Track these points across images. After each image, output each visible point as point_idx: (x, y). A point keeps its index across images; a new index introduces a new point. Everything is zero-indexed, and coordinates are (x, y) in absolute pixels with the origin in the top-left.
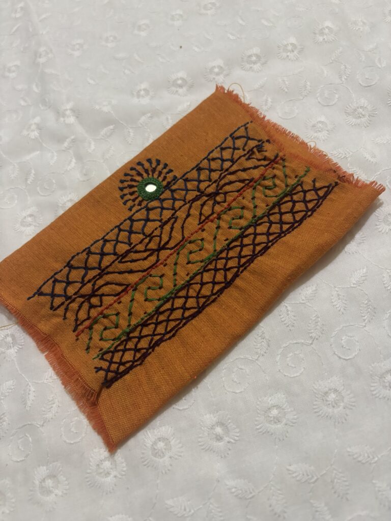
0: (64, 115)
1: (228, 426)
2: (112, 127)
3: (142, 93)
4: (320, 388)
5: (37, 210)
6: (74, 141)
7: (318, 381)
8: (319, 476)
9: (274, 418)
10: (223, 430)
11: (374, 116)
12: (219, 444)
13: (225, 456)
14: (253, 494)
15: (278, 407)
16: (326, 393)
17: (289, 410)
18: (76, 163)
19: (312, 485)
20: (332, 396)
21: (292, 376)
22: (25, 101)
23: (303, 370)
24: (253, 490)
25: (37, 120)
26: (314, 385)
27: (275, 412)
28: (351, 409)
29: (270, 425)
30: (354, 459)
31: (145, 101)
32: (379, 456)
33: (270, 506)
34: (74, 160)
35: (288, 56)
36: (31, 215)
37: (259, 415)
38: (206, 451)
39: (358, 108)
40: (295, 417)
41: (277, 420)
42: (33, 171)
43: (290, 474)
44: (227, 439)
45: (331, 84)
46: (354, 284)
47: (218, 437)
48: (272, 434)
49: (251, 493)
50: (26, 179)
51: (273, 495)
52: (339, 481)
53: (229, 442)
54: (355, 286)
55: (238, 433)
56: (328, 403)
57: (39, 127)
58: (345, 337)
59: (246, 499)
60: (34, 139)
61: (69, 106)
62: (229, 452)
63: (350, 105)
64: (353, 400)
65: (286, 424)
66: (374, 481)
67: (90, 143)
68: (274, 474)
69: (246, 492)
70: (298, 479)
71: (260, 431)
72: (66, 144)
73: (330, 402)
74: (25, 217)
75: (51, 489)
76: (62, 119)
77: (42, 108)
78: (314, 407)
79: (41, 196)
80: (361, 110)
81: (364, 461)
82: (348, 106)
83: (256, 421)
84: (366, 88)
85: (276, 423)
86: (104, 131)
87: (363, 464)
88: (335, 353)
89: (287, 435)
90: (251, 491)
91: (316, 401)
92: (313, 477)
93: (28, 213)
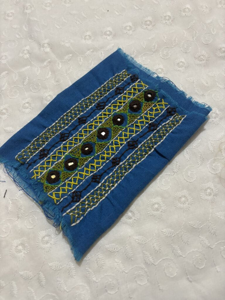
0: (43, 47)
1: (135, 212)
2: (71, 55)
3: (87, 37)
4: (178, 195)
5: (31, 100)
6: (50, 62)
7: (177, 192)
8: (176, 234)
9: (156, 209)
10: (132, 214)
11: (208, 61)
12: (130, 220)
13: (133, 226)
14: (146, 242)
15: (158, 204)
16: (180, 198)
17: (163, 205)
18: (51, 74)
19: (173, 238)
20: (183, 199)
21: (165, 189)
22: (19, 35)
23: (169, 187)
24: (146, 240)
25: (28, 48)
26: (175, 194)
27: (156, 206)
28: (191, 205)
29: (154, 212)
30: (192, 226)
31: (89, 42)
32: (203, 226)
33: (154, 247)
34: (50, 73)
35: (166, 22)
36: (28, 103)
37: (149, 207)
38: (124, 224)
39: (201, 56)
40: (166, 208)
41: (157, 210)
42: (27, 78)
43: (162, 233)
44: (134, 218)
45: (188, 41)
46: (194, 147)
47: (130, 217)
48: (155, 216)
49: (145, 242)
50: (23, 82)
51: (155, 242)
52: (184, 236)
53: (134, 220)
54: (195, 148)
55: (139, 215)
56: (181, 202)
57: (29, 52)
58: (189, 172)
59: (143, 244)
60: (26, 59)
61: (46, 41)
62: (135, 224)
63: (197, 53)
64: (192, 201)
65: (161, 212)
66: (200, 236)
67: (59, 64)
68: (155, 233)
69: (143, 241)
70: (166, 235)
71: (149, 214)
72: (45, 64)
73: (182, 202)
74: (25, 104)
75: (48, 241)
76: (42, 49)
77: (30, 41)
78: (175, 204)
79: (33, 92)
80: (202, 57)
81: (196, 228)
82: (196, 54)
83: (148, 210)
84: (206, 45)
85: (157, 211)
86: (66, 57)
87: (195, 229)
88: (185, 179)
89: (162, 216)
90: (145, 241)
91: (176, 201)
92: (173, 234)
93: (26, 101)
